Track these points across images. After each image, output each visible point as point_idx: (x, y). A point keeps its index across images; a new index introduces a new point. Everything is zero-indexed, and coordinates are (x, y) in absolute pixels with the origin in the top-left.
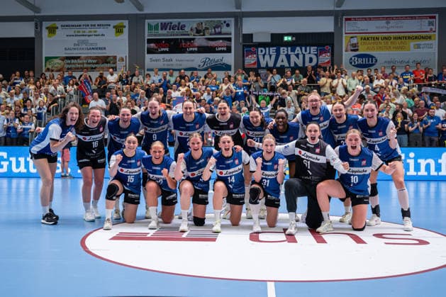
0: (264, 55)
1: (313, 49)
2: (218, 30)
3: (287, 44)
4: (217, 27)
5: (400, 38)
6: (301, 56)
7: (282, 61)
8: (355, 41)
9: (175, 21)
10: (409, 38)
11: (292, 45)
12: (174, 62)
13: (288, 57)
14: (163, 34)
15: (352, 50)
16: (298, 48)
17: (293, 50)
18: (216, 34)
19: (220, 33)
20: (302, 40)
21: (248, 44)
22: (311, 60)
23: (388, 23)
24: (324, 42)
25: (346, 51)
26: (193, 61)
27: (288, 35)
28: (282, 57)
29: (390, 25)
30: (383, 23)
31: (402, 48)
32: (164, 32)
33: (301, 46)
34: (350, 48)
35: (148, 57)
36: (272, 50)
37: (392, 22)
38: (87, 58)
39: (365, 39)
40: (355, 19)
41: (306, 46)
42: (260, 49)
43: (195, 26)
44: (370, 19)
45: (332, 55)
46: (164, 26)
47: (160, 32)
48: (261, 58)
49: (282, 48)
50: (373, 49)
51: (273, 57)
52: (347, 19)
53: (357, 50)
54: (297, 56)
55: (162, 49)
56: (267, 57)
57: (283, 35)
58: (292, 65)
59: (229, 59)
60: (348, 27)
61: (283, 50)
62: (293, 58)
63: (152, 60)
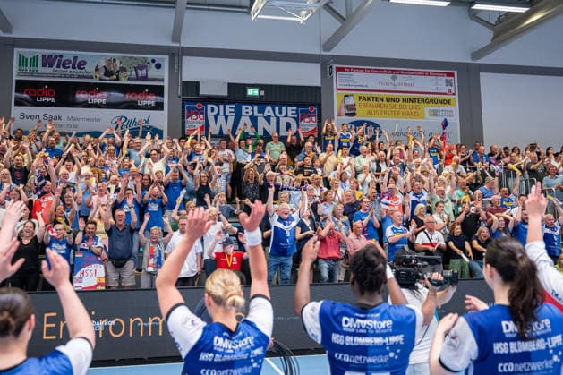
0: (216, 117)
1: (291, 110)
2: (141, 73)
3: (252, 101)
4: (141, 67)
5: (411, 100)
6: (273, 120)
7: (245, 126)
8: (350, 101)
9: (68, 54)
10: (423, 101)
11: (260, 103)
12: (64, 121)
13: (254, 120)
14: (46, 73)
15: (347, 114)
16: (269, 108)
17: (261, 111)
18: (138, 78)
19: (145, 78)
20: (276, 96)
21: (192, 98)
22: (288, 126)
23: (394, 78)
24: (307, 100)
25: (339, 115)
26: (98, 120)
27: (253, 86)
28: (245, 120)
29: (397, 81)
30: (387, 78)
31: (414, 115)
32: (48, 70)
33: (273, 104)
34: (344, 111)
36: (230, 108)
37: (399, 76)
39: (364, 98)
40: (350, 70)
41: (281, 104)
42: (209, 106)
43: (103, 64)
44: (370, 71)
45: (319, 120)
46: (48, 61)
47: (41, 69)
48: (211, 119)
49: (244, 107)
50: (376, 113)
51: (231, 120)
52: (339, 69)
53: (354, 114)
54: (268, 119)
55: (44, 99)
56: (221, 119)
57: (244, 87)
58: (260, 133)
59: (160, 119)
60: (341, 80)
61: (246, 110)
62: (262, 123)
63: (23, 116)
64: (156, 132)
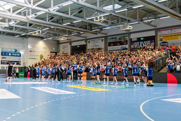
1: (149, 41)
2: (124, 38)
3: (142, 41)
4: (124, 37)
5: (175, 35)
6: (146, 44)
7: (141, 46)
8: (161, 38)
9: (114, 37)
10: (179, 35)
11: (143, 41)
12: (114, 48)
13: (142, 44)
14: (112, 41)
15: (161, 41)
16: (145, 42)
17: (144, 42)
18: (124, 39)
19: (125, 39)
20: (146, 39)
21: (132, 42)
23: (171, 31)
24: (152, 39)
25: (159, 41)
27: (142, 38)
28: (141, 45)
29: (172, 31)
30: (170, 31)
31: (176, 39)
32: (112, 40)
33: (146, 41)
34: (160, 40)
35: (109, 47)
36: (138, 43)
37: (173, 30)
38: (96, 49)
39: (164, 36)
40: (161, 31)
42: (135, 43)
43: (119, 37)
44: (166, 30)
45: (155, 43)
46: (112, 38)
47: (111, 40)
48: (135, 45)
50: (167, 40)
52: (159, 31)
53: (162, 41)
54: (145, 44)
55: (112, 45)
56: (137, 45)
57: (140, 38)
58: (143, 47)
59: (127, 46)
60: (159, 33)
61: (141, 42)
62: (144, 45)
63: (109, 48)
64: (127, 49)
